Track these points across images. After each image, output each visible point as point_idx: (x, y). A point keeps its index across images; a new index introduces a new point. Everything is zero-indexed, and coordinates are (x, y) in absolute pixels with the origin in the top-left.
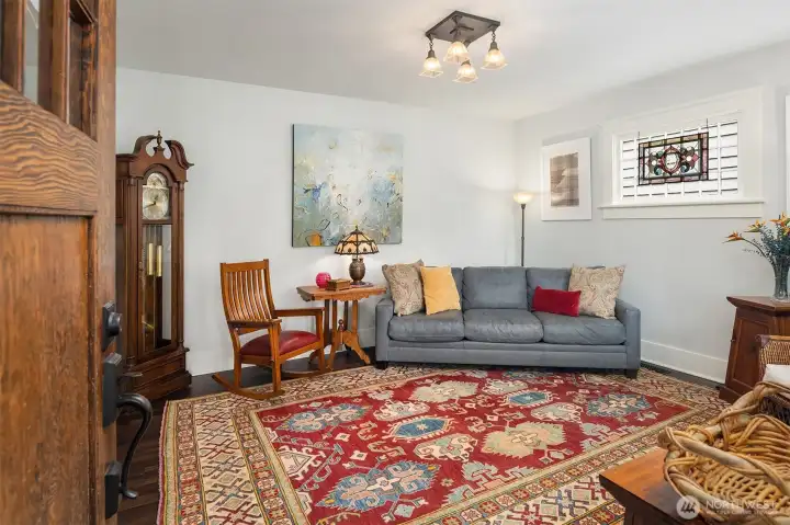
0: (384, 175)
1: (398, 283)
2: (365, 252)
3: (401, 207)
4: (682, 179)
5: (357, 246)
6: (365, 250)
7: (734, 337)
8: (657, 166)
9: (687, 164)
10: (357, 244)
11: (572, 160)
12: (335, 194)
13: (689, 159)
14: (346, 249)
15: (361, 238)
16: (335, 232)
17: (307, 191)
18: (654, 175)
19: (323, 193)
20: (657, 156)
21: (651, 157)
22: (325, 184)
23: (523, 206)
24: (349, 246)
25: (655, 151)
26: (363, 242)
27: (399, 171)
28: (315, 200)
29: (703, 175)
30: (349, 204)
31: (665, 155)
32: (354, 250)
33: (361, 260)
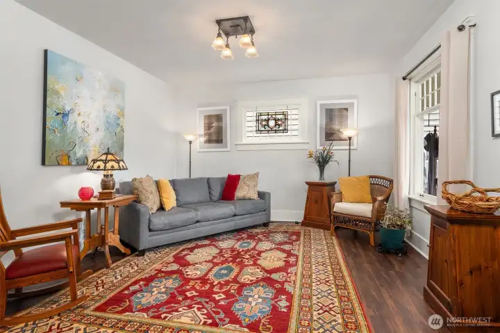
0: (113, 111)
1: (147, 191)
2: (113, 168)
3: (123, 137)
4: (276, 131)
5: (105, 163)
6: (112, 167)
7: (308, 198)
8: (265, 125)
9: (279, 125)
10: (106, 162)
11: (219, 118)
12: (80, 120)
13: (280, 123)
14: (95, 167)
15: (110, 157)
16: (79, 153)
17: (58, 114)
18: (263, 129)
19: (71, 119)
20: (265, 120)
21: (262, 120)
22: (72, 110)
23: (190, 143)
24: (98, 163)
25: (264, 117)
26: (112, 160)
27: (122, 110)
28: (64, 124)
29: (285, 130)
30: (91, 130)
31: (269, 119)
32: (102, 167)
33: (111, 175)
